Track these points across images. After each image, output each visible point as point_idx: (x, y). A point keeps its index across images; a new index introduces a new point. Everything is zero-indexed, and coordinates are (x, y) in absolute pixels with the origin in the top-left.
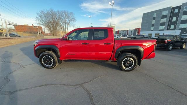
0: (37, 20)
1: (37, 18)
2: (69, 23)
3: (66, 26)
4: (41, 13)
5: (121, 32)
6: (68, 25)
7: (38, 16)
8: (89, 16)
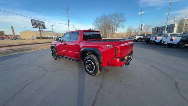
0: (93, 26)
1: (94, 24)
2: (118, 25)
3: (116, 27)
4: (96, 19)
6: (117, 26)
7: (94, 22)
8: (140, 13)
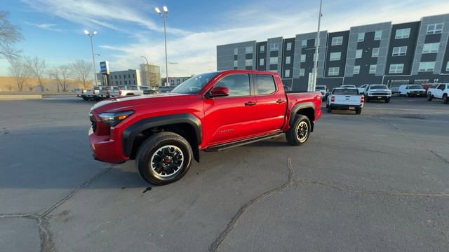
5: (175, 80)
